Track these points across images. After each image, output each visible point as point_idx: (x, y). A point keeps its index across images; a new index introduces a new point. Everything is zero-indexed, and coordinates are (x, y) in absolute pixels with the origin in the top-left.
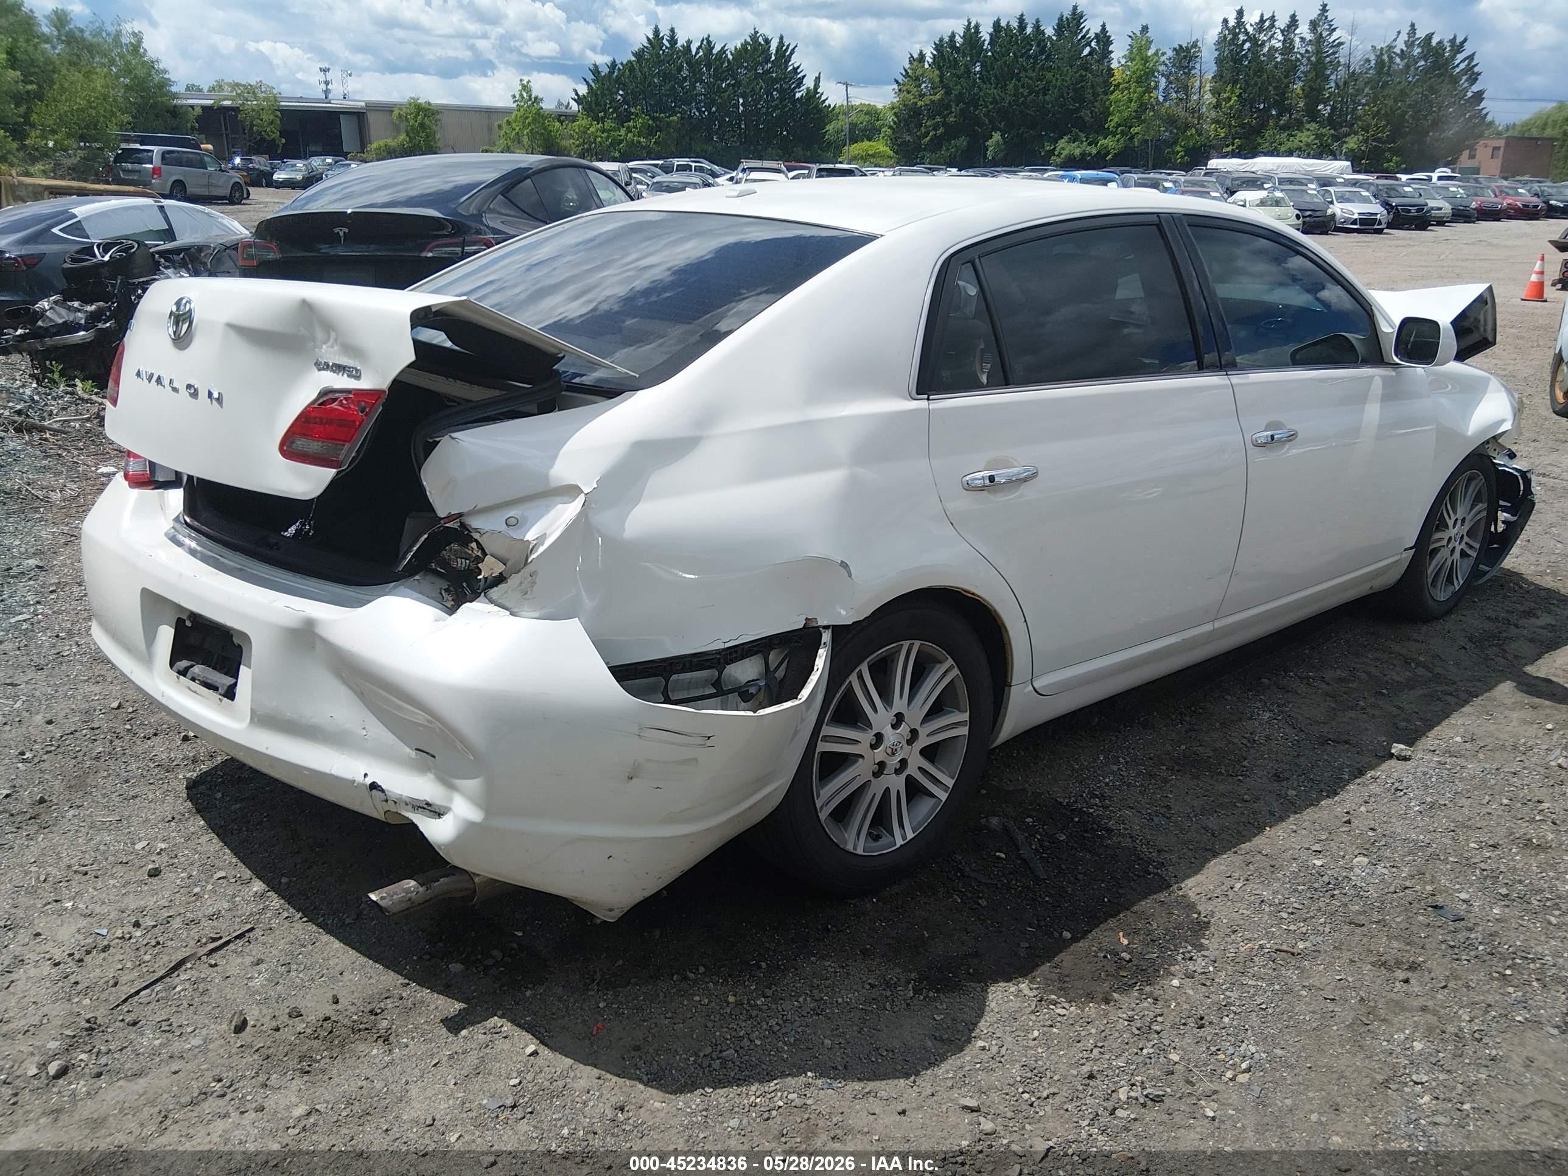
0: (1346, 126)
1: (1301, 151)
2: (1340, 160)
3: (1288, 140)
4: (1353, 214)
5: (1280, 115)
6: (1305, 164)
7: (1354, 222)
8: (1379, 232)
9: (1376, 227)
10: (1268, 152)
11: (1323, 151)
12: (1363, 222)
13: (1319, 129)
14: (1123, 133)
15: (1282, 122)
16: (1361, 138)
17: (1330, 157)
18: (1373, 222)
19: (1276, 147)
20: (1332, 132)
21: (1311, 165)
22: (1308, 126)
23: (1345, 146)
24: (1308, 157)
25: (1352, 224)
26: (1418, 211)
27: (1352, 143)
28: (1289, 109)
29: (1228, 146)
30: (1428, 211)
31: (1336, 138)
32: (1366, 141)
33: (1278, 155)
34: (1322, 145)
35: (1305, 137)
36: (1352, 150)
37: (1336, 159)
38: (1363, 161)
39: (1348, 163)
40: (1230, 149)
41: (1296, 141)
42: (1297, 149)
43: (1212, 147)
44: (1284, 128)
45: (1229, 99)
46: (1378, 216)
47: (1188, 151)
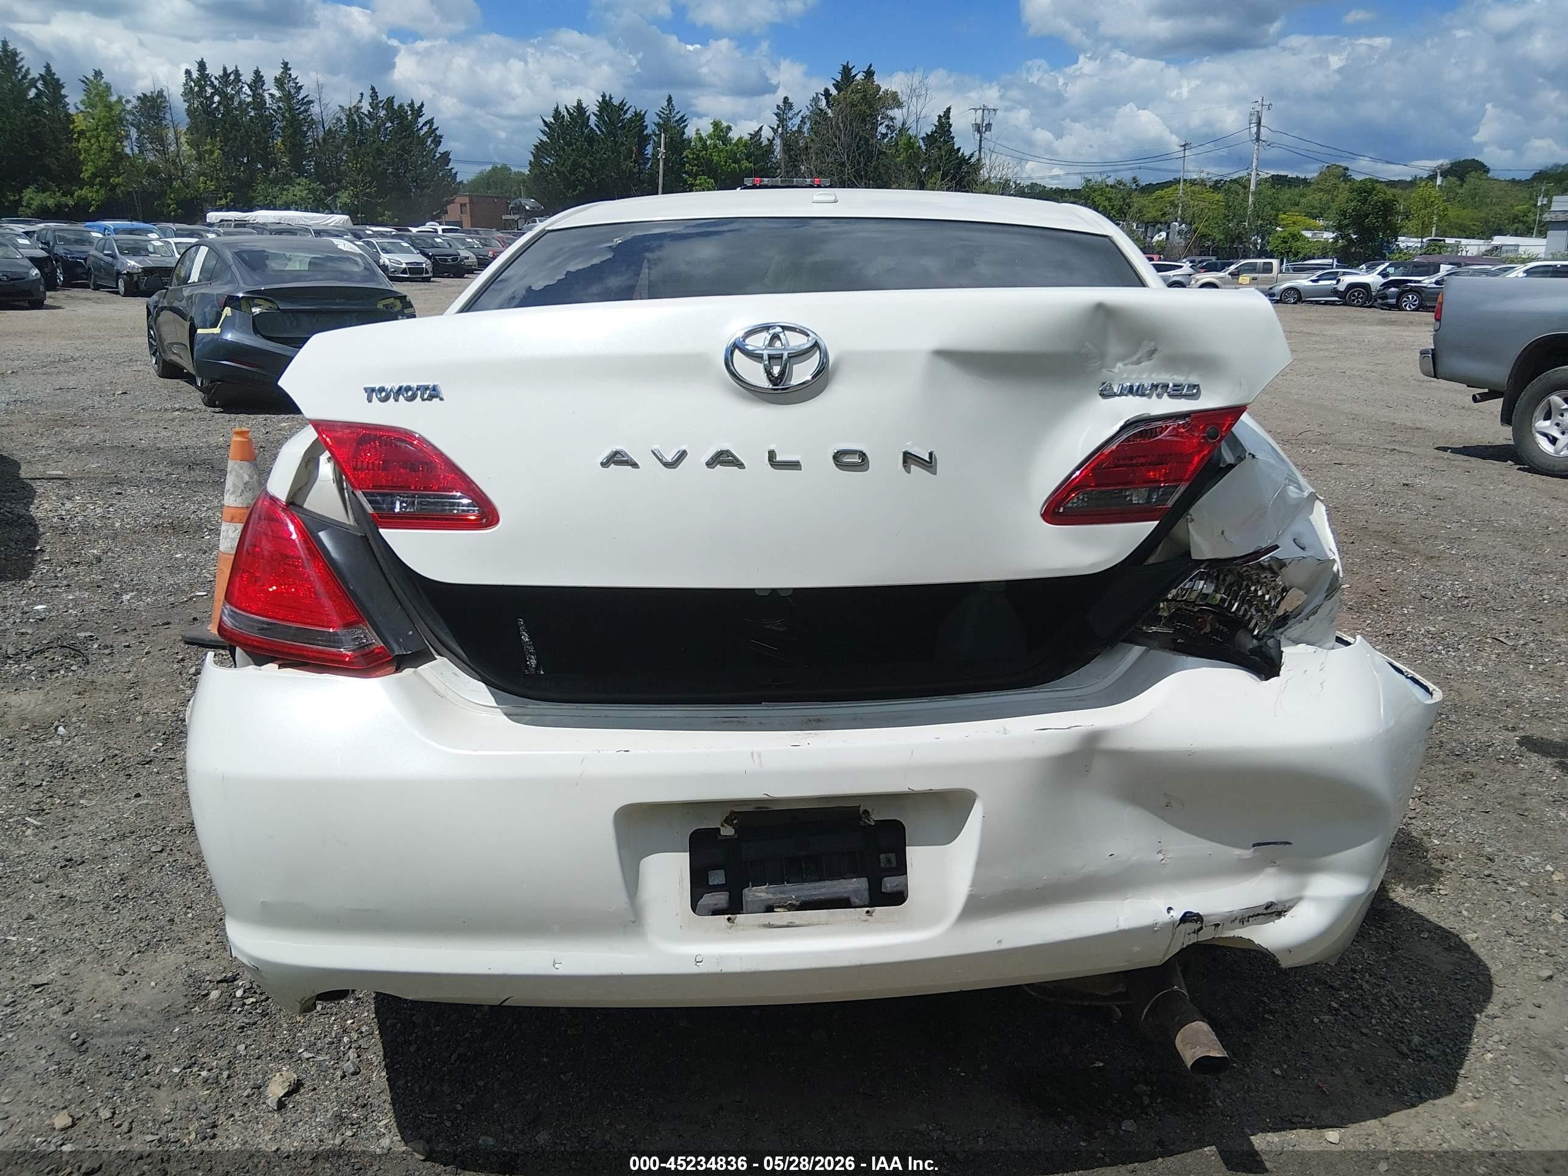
0: (334, 181)
1: (296, 204)
2: (337, 214)
3: (281, 194)
4: (401, 264)
5: (267, 168)
6: (306, 218)
7: (404, 271)
8: (427, 280)
9: (424, 275)
10: (264, 205)
11: (319, 205)
12: (412, 271)
13: (310, 184)
14: (101, 184)
15: (271, 176)
16: (351, 193)
17: (327, 211)
18: (421, 271)
19: (271, 201)
20: (322, 186)
21: (312, 219)
22: (298, 181)
23: (338, 201)
24: (306, 210)
25: (402, 273)
26: (453, 260)
27: (344, 197)
28: (275, 163)
29: (221, 199)
30: (462, 260)
31: (328, 193)
32: (356, 196)
33: (275, 209)
34: (315, 199)
35: (299, 190)
36: (345, 204)
37: (333, 213)
38: (359, 215)
39: (347, 217)
40: (223, 202)
41: (290, 195)
42: (293, 203)
43: (206, 200)
44: (274, 182)
45: (212, 152)
46: (424, 265)
47: (180, 204)
